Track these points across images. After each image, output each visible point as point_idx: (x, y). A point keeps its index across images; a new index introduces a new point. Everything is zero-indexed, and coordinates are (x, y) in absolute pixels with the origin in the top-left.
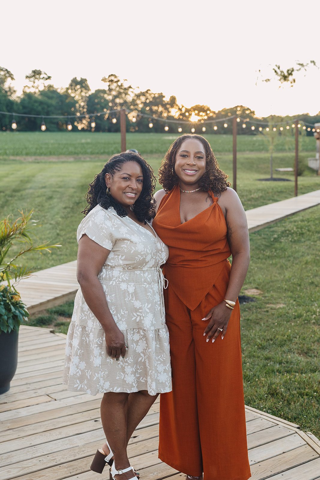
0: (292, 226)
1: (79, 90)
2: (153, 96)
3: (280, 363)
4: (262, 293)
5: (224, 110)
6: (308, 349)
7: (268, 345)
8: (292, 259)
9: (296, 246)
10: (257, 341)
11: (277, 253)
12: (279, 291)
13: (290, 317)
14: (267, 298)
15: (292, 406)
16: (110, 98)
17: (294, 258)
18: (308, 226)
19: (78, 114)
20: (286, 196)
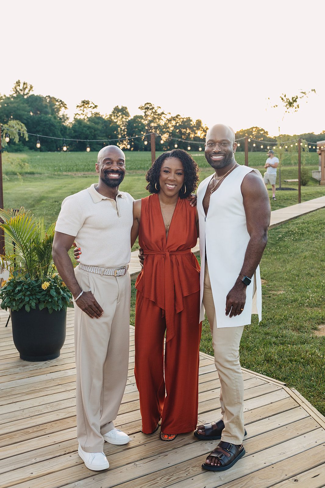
0: (294, 228)
1: (121, 117)
2: (182, 120)
3: (277, 337)
4: (266, 282)
5: (242, 131)
6: (300, 326)
7: (268, 323)
9: (297, 244)
11: (281, 250)
12: (280, 280)
13: (288, 302)
14: (271, 286)
15: (283, 369)
16: (146, 122)
17: (295, 254)
18: (308, 227)
19: (120, 136)
20: (291, 203)
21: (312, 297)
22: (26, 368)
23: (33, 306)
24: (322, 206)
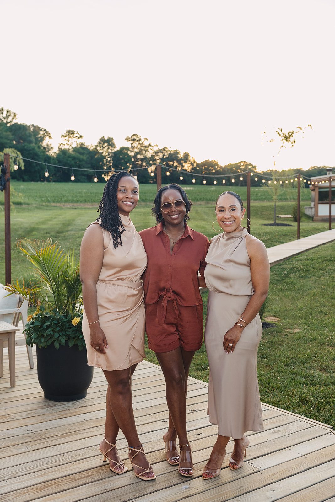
0: (299, 264)
1: (107, 148)
2: (169, 152)
3: (305, 377)
4: (280, 320)
5: (229, 165)
6: (326, 366)
7: (292, 363)
8: (301, 292)
9: (304, 281)
10: (282, 360)
11: (288, 287)
12: (294, 318)
13: (307, 340)
14: (285, 324)
15: (322, 412)
16: (132, 154)
17: (303, 291)
18: (313, 264)
19: (105, 168)
20: (290, 239)
21: (331, 336)
22: (54, 409)
23: (62, 343)
24: (323, 243)
